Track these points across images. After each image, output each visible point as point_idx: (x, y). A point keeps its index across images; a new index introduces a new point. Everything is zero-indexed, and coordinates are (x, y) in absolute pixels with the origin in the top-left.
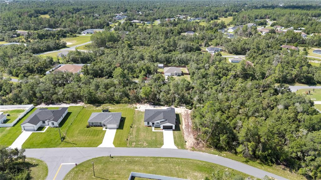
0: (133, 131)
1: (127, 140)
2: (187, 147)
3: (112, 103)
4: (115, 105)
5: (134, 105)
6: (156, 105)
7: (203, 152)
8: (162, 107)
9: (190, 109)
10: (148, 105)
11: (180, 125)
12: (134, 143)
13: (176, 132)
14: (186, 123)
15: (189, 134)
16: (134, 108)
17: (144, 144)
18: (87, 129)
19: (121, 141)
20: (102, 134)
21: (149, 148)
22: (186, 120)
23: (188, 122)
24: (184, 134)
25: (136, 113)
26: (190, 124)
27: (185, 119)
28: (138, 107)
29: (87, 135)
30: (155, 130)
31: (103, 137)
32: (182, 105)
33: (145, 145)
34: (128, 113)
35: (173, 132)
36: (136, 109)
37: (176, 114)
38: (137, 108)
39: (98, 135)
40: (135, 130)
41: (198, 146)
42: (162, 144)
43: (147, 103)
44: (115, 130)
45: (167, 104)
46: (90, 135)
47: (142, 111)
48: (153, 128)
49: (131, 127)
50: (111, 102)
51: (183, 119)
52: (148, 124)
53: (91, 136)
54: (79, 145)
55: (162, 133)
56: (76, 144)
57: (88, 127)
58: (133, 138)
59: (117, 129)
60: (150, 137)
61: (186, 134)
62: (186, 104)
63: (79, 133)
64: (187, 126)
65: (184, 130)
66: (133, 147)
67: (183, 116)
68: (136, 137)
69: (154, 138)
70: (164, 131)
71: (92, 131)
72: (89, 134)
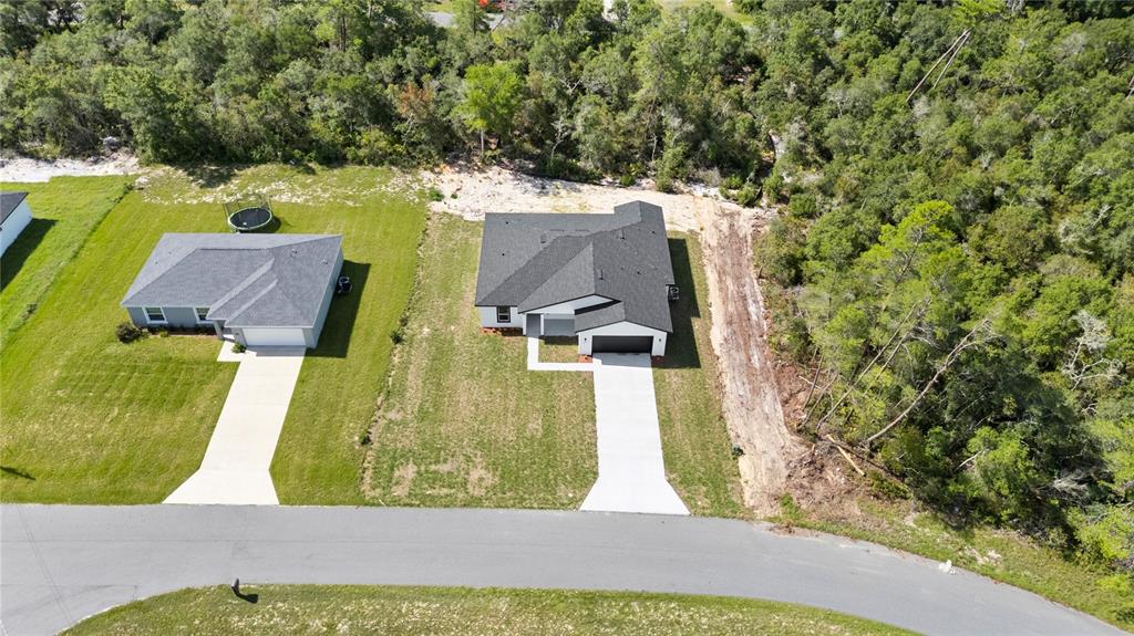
0: (405, 366)
1: (366, 441)
2: (747, 496)
3: (298, 163)
4: (311, 171)
5: (426, 175)
6: (555, 176)
7: (854, 538)
8: (586, 187)
9: (750, 204)
10: (507, 174)
11: (696, 324)
12: (409, 472)
13: (674, 376)
14: (731, 309)
15: (755, 391)
16: (421, 194)
17: (475, 475)
18: (119, 348)
19: (322, 451)
20: (209, 390)
21: (501, 511)
22: (729, 282)
23: (744, 298)
24: (720, 387)
25: (434, 235)
26: (752, 309)
27: (721, 273)
28: (447, 190)
29: (111, 403)
30: (541, 360)
31: (209, 420)
32: (701, 173)
33: (481, 479)
34: (386, 234)
35: (656, 380)
36: (437, 207)
37: (670, 241)
38: (439, 197)
39: (180, 403)
40: (419, 360)
41: (819, 487)
42: (585, 476)
43: (500, 163)
44: (297, 362)
45: (616, 172)
46: (130, 401)
47: (468, 217)
48: (533, 344)
49: (398, 340)
50: (292, 157)
51: (712, 277)
52: (503, 313)
53: (134, 406)
54: (49, 486)
55: (587, 381)
56: (27, 476)
57: (128, 336)
58: (404, 423)
59: (309, 352)
60: (510, 420)
61: (734, 388)
62: (721, 169)
63: (61, 383)
64: (739, 323)
65: (724, 364)
66: (396, 502)
67: (707, 252)
68: (423, 415)
69: (535, 426)
70: (596, 366)
71: (146, 371)
72: (125, 395)
